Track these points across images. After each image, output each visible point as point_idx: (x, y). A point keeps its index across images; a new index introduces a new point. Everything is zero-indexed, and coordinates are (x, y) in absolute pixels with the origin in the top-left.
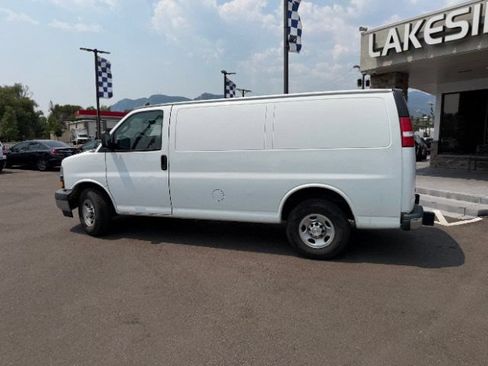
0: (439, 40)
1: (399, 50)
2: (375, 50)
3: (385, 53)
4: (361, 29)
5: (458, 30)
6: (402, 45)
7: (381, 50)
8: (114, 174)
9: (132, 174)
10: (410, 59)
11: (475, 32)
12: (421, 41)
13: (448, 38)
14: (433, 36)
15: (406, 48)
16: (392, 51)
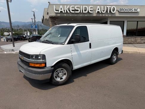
0: (74, 12)
1: (63, 12)
2: (56, 10)
3: (59, 12)
4: (49, 2)
5: (78, 10)
6: (64, 11)
7: (58, 11)
8: (75, 53)
9: (81, 52)
10: (65, 15)
11: (81, 12)
12: (69, 11)
13: (76, 12)
14: (72, 10)
15: (65, 12)
16: (61, 12)
